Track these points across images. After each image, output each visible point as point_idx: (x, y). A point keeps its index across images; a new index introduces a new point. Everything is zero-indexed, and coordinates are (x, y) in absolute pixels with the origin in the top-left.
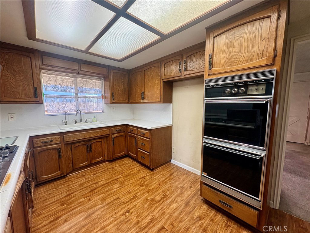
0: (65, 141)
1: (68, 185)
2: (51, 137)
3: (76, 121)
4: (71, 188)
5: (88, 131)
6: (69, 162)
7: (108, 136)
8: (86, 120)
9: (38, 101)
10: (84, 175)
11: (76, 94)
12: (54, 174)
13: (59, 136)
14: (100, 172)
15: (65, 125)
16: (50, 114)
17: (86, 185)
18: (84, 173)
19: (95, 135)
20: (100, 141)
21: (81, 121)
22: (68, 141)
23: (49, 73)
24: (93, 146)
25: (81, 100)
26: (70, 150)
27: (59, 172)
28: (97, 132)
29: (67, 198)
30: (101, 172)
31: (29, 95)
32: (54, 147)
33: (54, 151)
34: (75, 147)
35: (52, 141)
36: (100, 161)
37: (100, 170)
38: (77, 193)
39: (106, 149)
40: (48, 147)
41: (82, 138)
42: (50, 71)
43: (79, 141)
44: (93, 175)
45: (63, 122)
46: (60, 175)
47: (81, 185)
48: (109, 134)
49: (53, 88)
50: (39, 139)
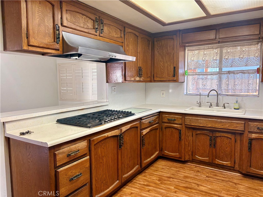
0: (186, 124)
1: (178, 171)
2: (175, 116)
3: (211, 104)
4: (177, 174)
5: (211, 118)
6: (189, 148)
7: (243, 134)
8: (224, 105)
9: (175, 80)
10: (200, 171)
11: (220, 69)
12: (174, 154)
13: (181, 117)
14: (216, 179)
15: (199, 107)
16: (191, 94)
17: (189, 180)
18: (202, 169)
19: (220, 125)
20: (230, 137)
21: (217, 105)
22: (188, 124)
23: (193, 49)
24: (219, 140)
25: (224, 77)
26: (191, 135)
27: (178, 154)
28: (224, 122)
29: (166, 179)
30: (218, 179)
31: (170, 74)
32: (176, 126)
33: (176, 131)
34: (196, 134)
35: (175, 120)
36: (225, 166)
37: (220, 177)
38: (175, 180)
39: (239, 152)
40: (172, 125)
41: (203, 126)
42: (194, 47)
43: (200, 128)
44: (205, 176)
45: (197, 103)
46: (177, 158)
47: (186, 177)
48: (244, 131)
49: (195, 65)
50: (166, 115)
